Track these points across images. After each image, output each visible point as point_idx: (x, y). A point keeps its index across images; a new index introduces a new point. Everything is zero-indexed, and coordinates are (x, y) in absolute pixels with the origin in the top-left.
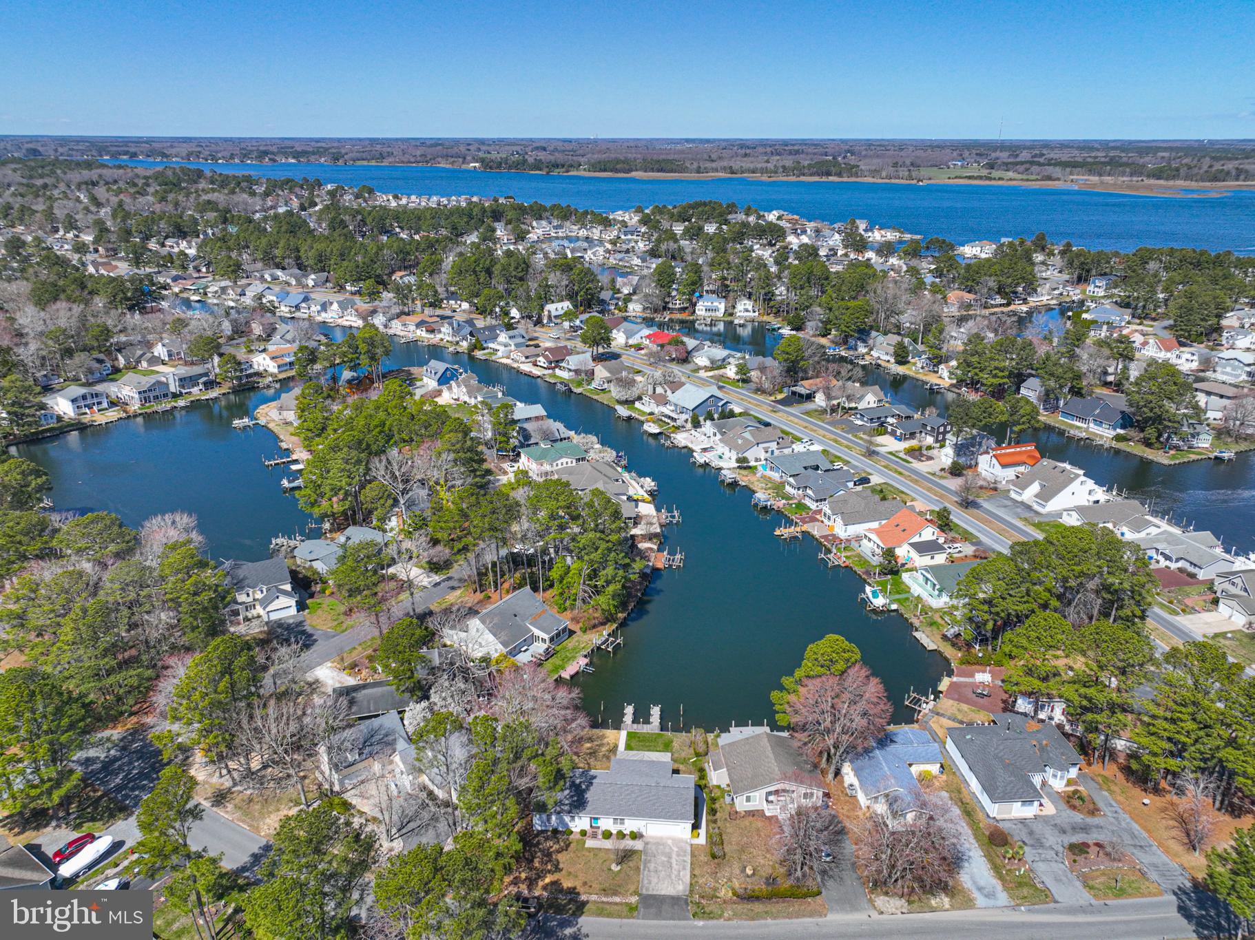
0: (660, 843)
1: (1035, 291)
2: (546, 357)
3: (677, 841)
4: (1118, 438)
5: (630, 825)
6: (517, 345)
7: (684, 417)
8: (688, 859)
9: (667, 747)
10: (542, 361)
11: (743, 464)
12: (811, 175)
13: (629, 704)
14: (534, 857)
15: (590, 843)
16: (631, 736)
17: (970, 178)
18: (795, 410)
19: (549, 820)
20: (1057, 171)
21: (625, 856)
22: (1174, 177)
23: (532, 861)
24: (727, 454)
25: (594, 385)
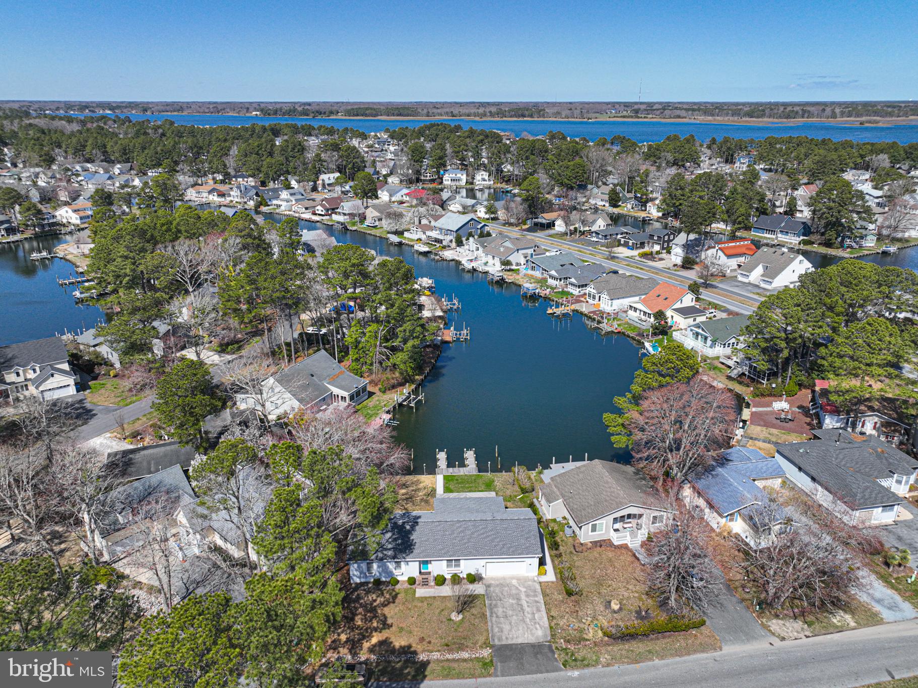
0: (503, 584)
1: (699, 166)
3: (522, 580)
4: (805, 242)
5: (467, 567)
6: (297, 200)
7: (449, 238)
8: (540, 598)
9: (489, 486)
10: (320, 209)
11: (507, 267)
12: (511, 117)
13: (441, 450)
14: (354, 615)
15: (421, 592)
16: (446, 478)
18: (540, 234)
19: (369, 568)
20: (683, 113)
21: (466, 603)
22: (762, 116)
23: (353, 619)
24: (491, 261)
25: (367, 223)
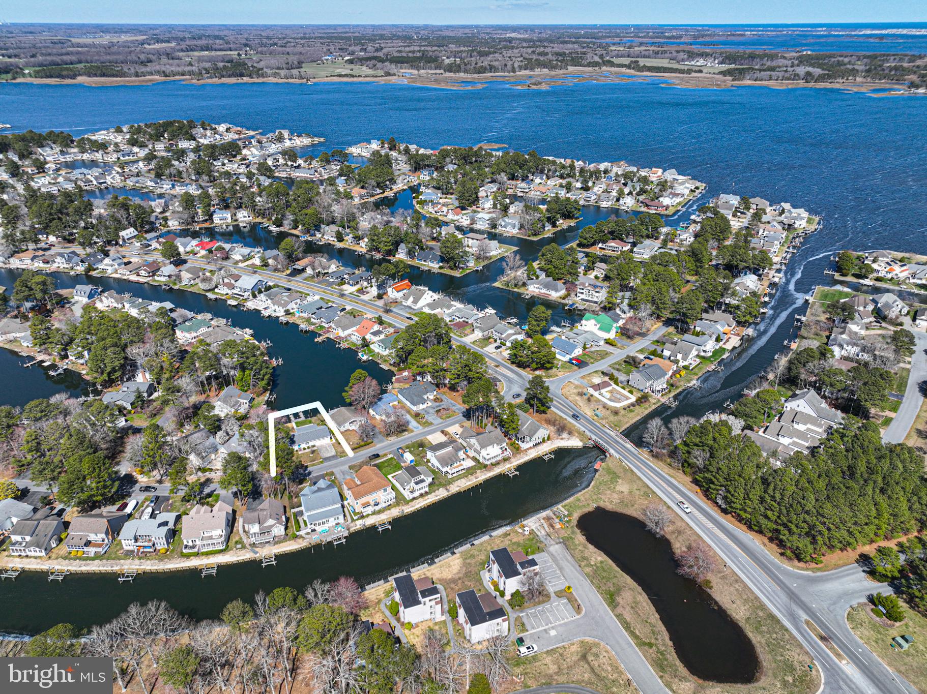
0: (322, 445)
1: (395, 182)
2: (145, 270)
4: (441, 268)
5: (311, 444)
6: (119, 265)
7: (247, 293)
9: (310, 422)
10: (143, 273)
11: (288, 313)
15: (300, 452)
16: (296, 423)
17: (340, 76)
18: (298, 278)
20: (392, 68)
21: (313, 452)
22: (458, 71)
24: (277, 309)
25: (183, 283)
